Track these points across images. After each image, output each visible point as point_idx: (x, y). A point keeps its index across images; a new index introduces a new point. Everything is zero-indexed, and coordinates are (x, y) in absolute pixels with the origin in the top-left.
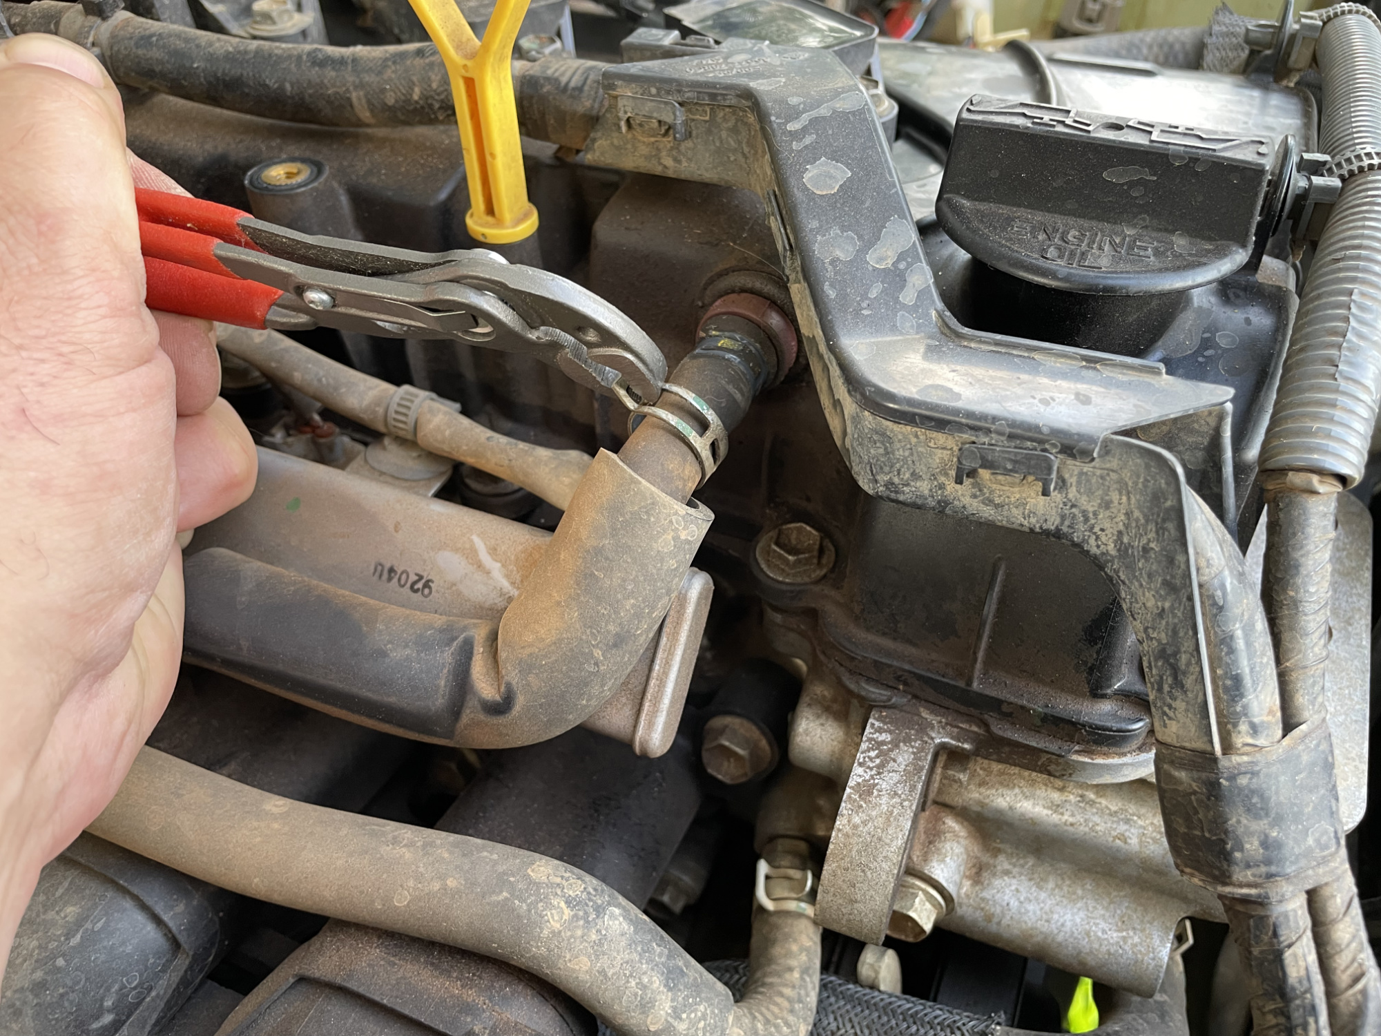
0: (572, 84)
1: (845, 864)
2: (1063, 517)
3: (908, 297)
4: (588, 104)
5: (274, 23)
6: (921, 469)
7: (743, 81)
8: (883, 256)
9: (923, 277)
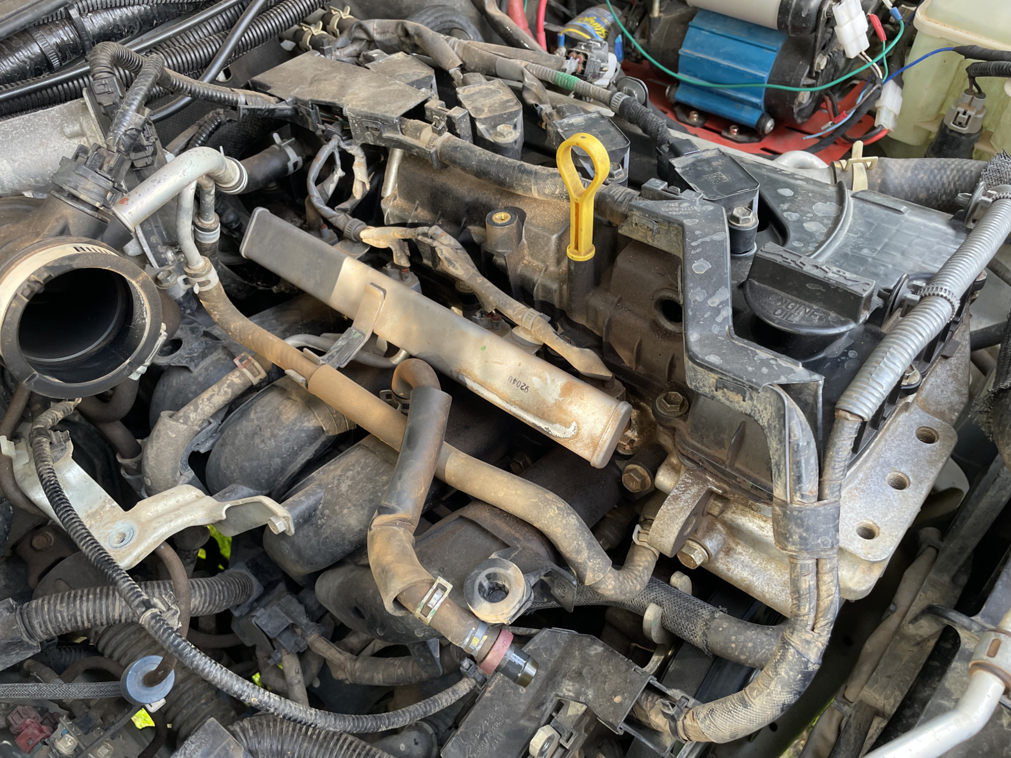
0: (619, 200)
1: (662, 522)
2: (752, 410)
3: (719, 319)
4: (624, 209)
5: (504, 137)
6: (706, 383)
7: (681, 218)
8: (714, 302)
9: (728, 312)
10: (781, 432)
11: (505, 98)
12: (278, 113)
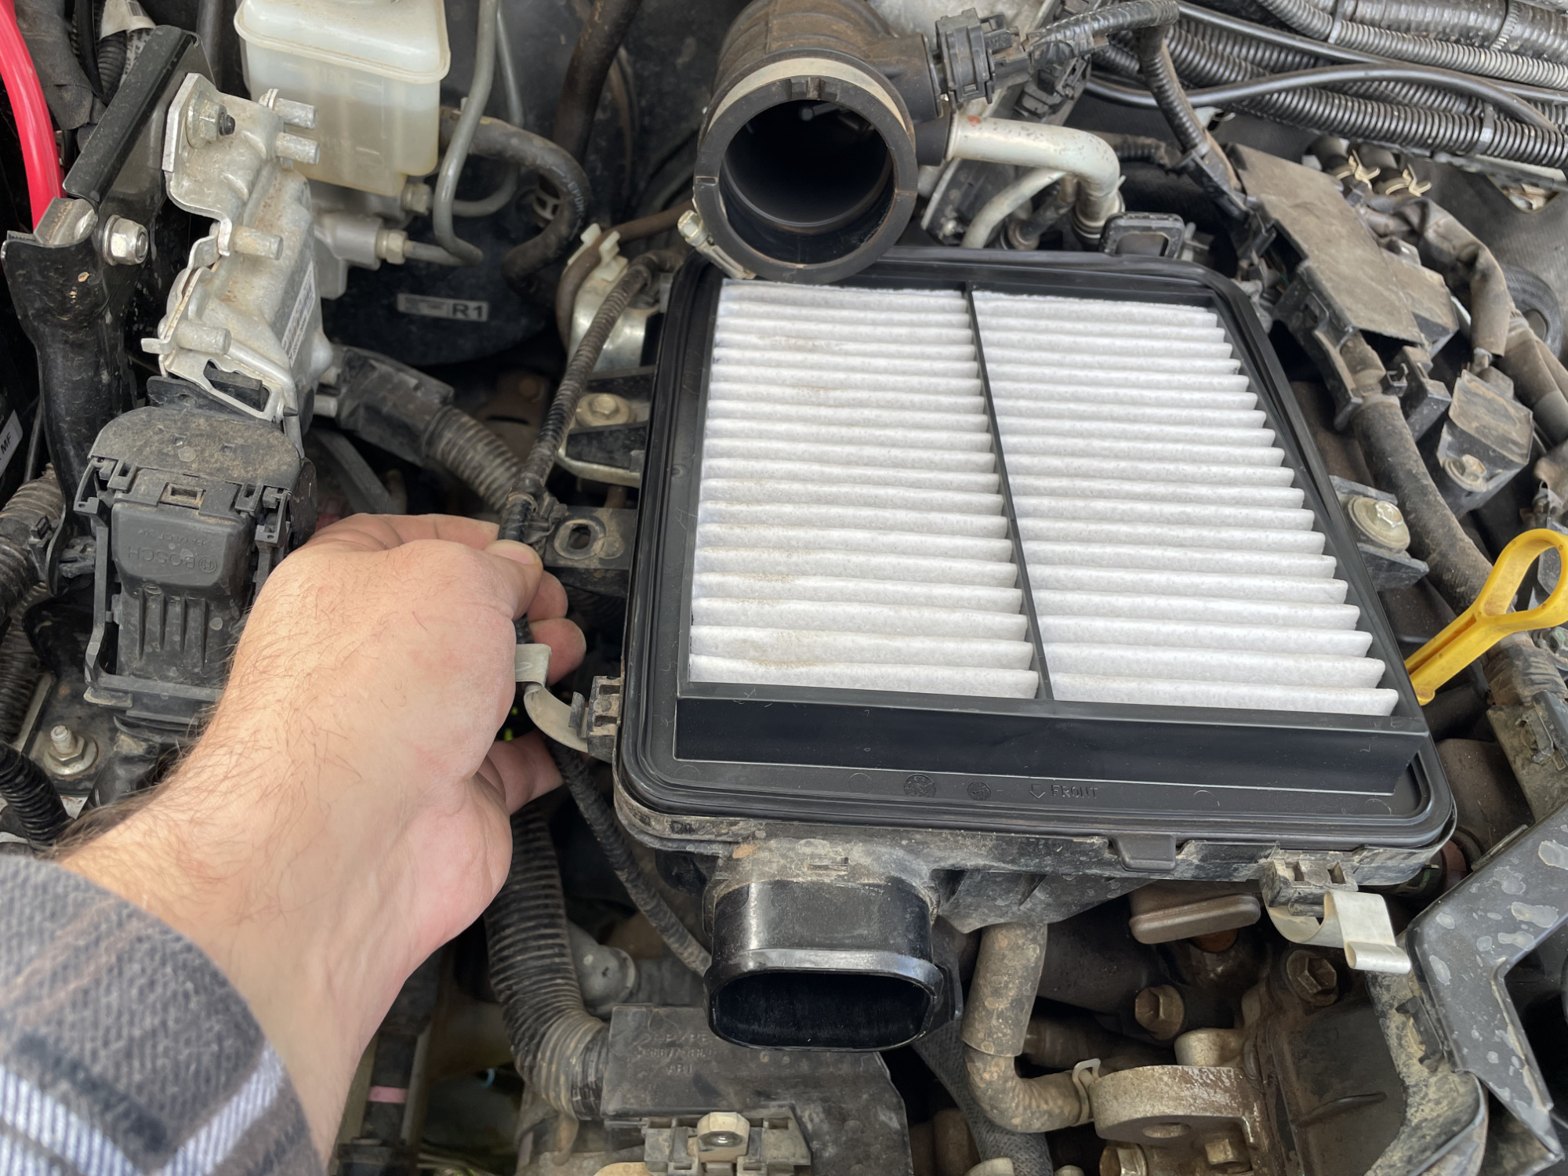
0: (1533, 677)
1: (1136, 1082)
2: (1416, 1085)
3: (1504, 938)
4: (1526, 692)
5: (1462, 474)
8: (1522, 912)
9: (1526, 943)
10: (1424, 1151)
11: (1515, 436)
12: (1224, 201)
